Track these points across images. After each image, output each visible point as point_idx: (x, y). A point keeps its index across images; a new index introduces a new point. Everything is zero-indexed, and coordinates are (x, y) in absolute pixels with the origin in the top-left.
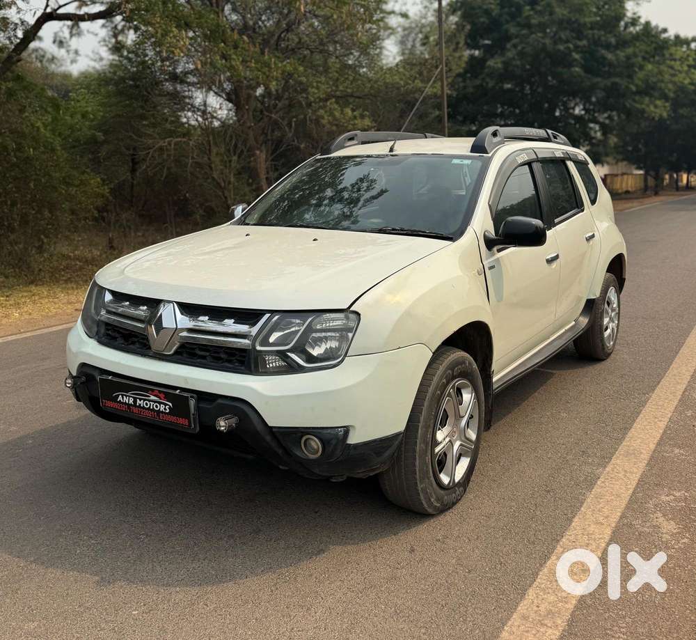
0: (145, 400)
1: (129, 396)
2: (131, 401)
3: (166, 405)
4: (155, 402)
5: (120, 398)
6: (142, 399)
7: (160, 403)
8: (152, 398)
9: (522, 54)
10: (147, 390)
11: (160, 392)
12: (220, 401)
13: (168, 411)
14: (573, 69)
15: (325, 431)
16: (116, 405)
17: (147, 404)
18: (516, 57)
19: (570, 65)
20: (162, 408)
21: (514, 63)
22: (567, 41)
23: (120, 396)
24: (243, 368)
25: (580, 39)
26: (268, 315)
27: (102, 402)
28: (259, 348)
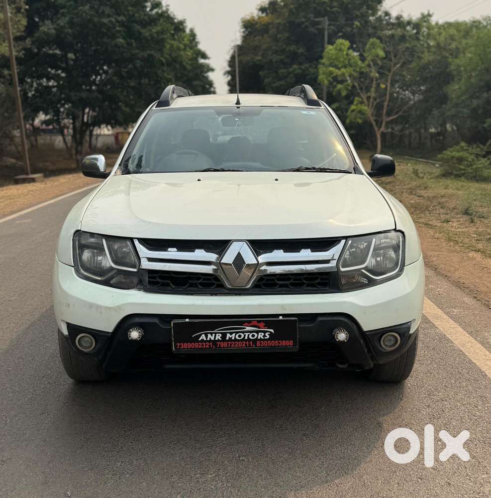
0: (237, 333)
1: (216, 333)
2: (219, 337)
3: (265, 332)
4: (251, 332)
5: (203, 337)
6: (234, 332)
7: (257, 332)
8: (248, 328)
9: (71, 24)
10: (242, 323)
11: (259, 322)
12: (320, 319)
13: (268, 337)
14: (117, 40)
15: (403, 326)
16: (196, 345)
17: (240, 336)
18: (67, 26)
19: (113, 37)
20: (261, 336)
21: (66, 31)
22: (109, 16)
23: (203, 335)
24: (327, 288)
25: (119, 15)
26: (343, 241)
27: (176, 346)
28: (343, 270)
